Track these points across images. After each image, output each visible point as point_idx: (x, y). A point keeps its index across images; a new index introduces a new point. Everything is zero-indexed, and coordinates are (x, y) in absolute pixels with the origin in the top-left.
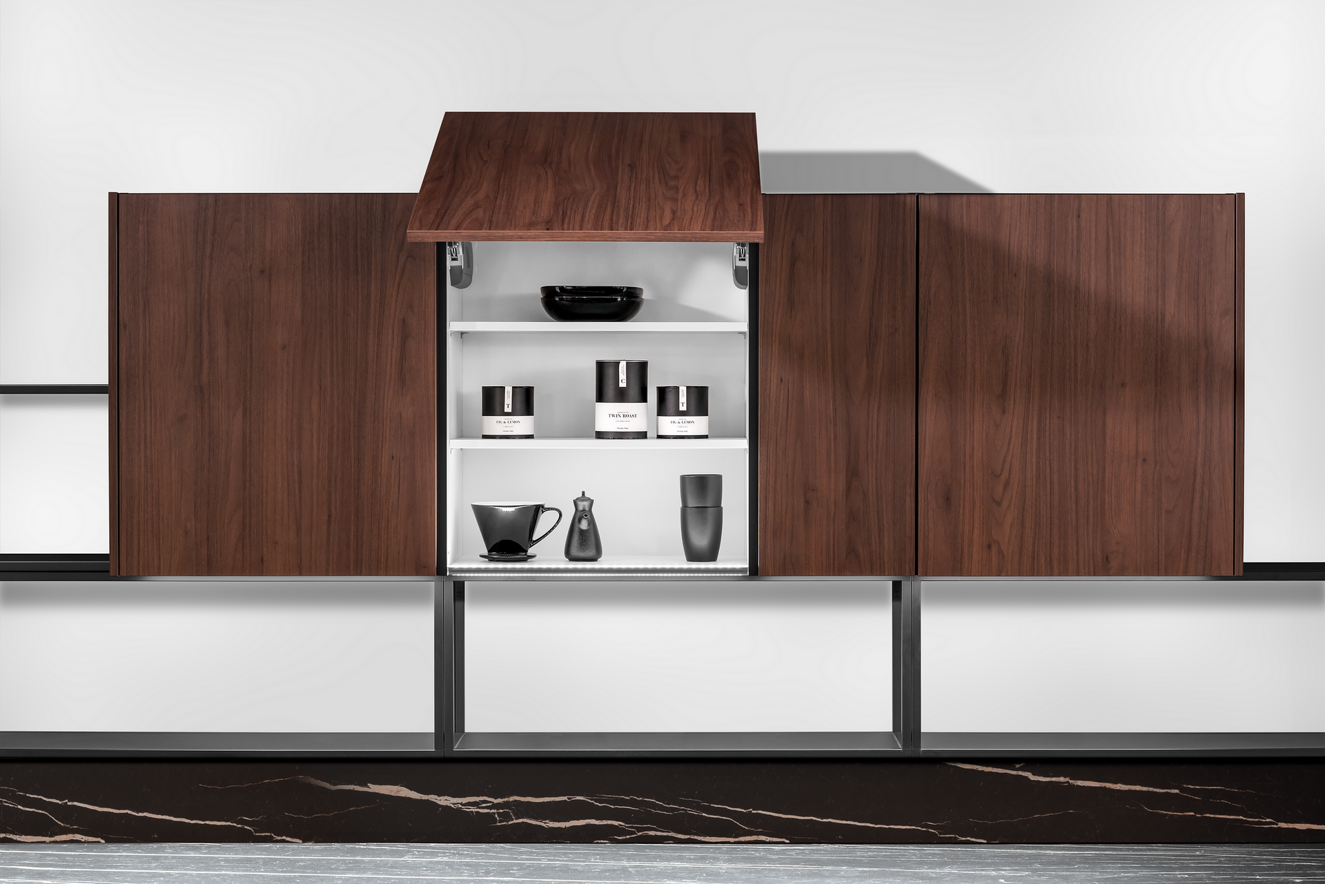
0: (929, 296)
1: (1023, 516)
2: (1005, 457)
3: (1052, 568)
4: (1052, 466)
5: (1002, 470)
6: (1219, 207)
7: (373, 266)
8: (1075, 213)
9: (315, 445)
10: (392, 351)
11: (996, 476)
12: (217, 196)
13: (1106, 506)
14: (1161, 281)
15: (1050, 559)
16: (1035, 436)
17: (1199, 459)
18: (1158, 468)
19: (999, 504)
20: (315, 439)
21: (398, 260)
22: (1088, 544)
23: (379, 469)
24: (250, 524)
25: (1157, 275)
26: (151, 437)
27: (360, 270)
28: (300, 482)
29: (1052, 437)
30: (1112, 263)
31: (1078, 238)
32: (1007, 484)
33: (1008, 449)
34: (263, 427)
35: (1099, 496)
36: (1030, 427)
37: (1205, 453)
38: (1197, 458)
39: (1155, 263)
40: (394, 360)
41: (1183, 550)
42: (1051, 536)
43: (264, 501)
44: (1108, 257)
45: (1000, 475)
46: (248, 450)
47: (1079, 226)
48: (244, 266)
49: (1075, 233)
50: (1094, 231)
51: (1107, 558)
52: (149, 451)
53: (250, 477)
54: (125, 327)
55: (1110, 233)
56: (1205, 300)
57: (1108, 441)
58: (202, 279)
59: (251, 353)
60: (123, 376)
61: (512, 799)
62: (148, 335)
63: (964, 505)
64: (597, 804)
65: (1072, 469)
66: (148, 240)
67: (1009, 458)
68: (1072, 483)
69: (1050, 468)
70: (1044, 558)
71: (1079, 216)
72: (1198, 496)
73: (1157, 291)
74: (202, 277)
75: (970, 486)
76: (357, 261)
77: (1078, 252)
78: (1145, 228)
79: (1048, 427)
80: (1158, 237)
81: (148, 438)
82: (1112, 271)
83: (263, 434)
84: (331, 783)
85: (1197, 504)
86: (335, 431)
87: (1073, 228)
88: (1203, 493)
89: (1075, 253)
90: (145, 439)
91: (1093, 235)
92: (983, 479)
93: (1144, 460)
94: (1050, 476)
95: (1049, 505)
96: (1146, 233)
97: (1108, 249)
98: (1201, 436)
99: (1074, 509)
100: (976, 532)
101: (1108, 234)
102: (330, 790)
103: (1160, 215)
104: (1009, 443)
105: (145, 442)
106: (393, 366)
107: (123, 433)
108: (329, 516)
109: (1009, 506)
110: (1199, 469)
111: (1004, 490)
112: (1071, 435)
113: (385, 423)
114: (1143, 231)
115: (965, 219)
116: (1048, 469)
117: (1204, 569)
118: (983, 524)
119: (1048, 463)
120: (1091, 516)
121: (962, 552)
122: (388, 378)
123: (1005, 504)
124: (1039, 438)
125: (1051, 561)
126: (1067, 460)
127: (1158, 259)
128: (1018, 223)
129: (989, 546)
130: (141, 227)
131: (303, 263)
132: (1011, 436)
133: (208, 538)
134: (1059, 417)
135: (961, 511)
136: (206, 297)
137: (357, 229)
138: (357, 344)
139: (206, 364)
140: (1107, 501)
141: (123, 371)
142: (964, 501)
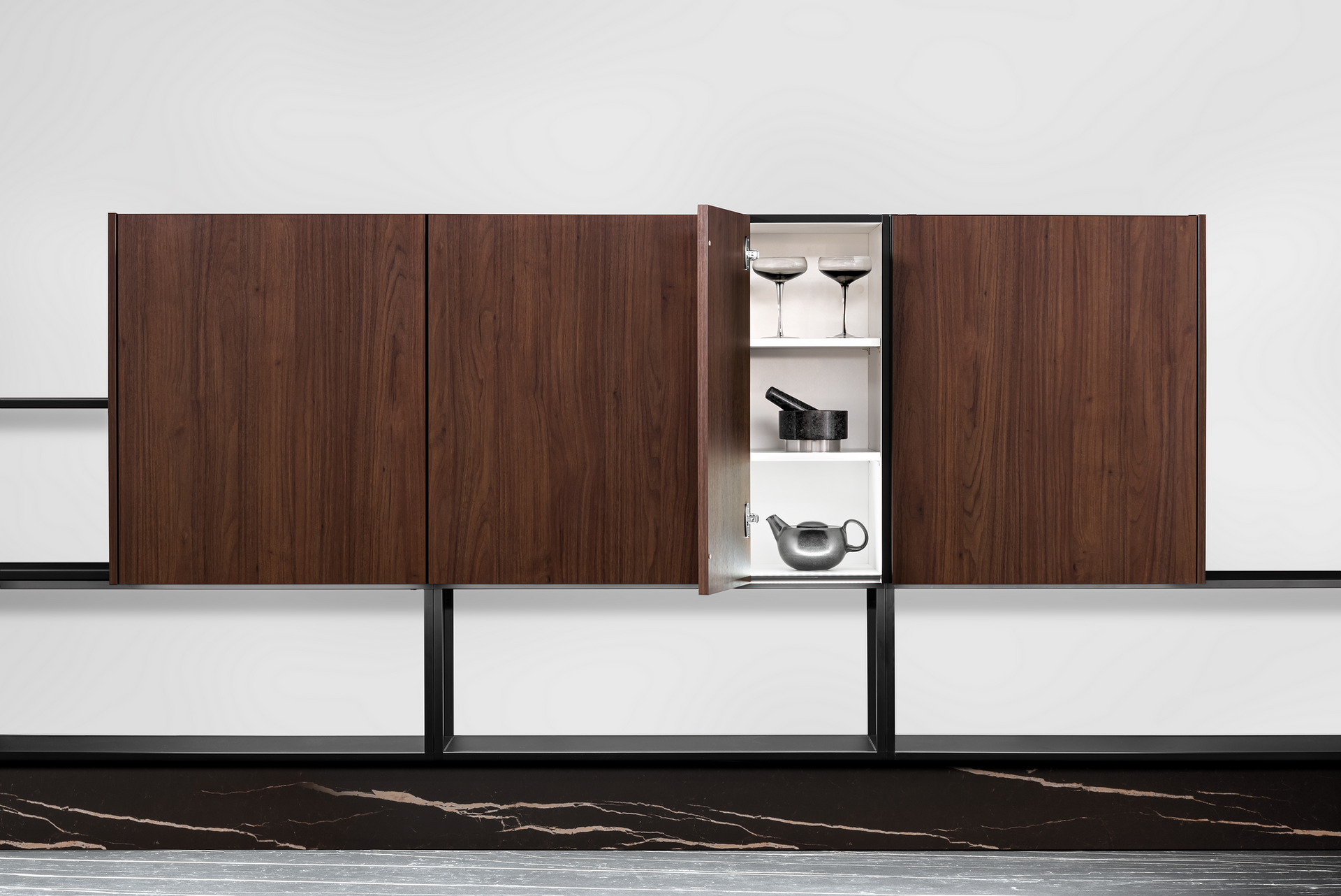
0: (902, 314)
1: (993, 526)
2: (976, 469)
3: (1021, 577)
4: (1021, 478)
5: (973, 481)
6: (1181, 228)
7: (364, 284)
8: (1043, 233)
9: (308, 457)
10: (383, 366)
11: (967, 487)
12: (213, 217)
13: (1074, 516)
14: (1126, 300)
15: (1020, 566)
16: (1005, 449)
17: (1163, 471)
18: (1123, 480)
19: (970, 514)
20: (308, 452)
21: (388, 279)
22: (1056, 553)
23: (371, 481)
24: (245, 534)
25: (1123, 294)
26: (149, 450)
27: (351, 288)
28: (294, 494)
29: (1021, 449)
30: (1079, 281)
31: (1046, 257)
32: (977, 495)
33: (979, 462)
34: (258, 441)
35: (1067, 507)
36: (999, 440)
37: (1169, 465)
38: (1161, 470)
39: (1120, 282)
40: (385, 375)
41: (1147, 559)
42: (1020, 545)
43: (260, 511)
44: (1075, 276)
45: (971, 486)
46: (243, 462)
47: (1047, 246)
48: (239, 285)
49: (1043, 253)
50: (1061, 251)
51: (1074, 567)
52: (147, 464)
53: (246, 488)
54: (124, 343)
55: (1077, 253)
56: (1168, 317)
57: (1075, 454)
58: (198, 297)
59: (247, 368)
60: (122, 391)
61: (518, 805)
62: (146, 352)
63: (936, 515)
64: (604, 810)
65: (1041, 481)
66: (146, 259)
67: (980, 469)
68: (1041, 494)
69: (1020, 480)
70: (1013, 567)
71: (1047, 237)
72: (1162, 506)
73: (1123, 309)
74: (198, 294)
75: (942, 497)
76: (349, 280)
77: (1046, 271)
78: (1111, 247)
79: (1017, 440)
80: (1123, 256)
81: (147, 451)
82: (1079, 290)
83: (258, 447)
84: (334, 789)
85: (1161, 514)
86: (328, 444)
87: (1041, 247)
88: (1167, 503)
89: (1043, 272)
90: (144, 452)
91: (1061, 255)
92: (955, 491)
93: (1110, 472)
94: (1020, 488)
95: (1018, 515)
96: (1111, 253)
97: (1075, 269)
98: (1164, 449)
99: (1042, 519)
100: (948, 541)
101: (1074, 253)
102: (334, 796)
103: (1125, 236)
104: (980, 456)
105: (144, 455)
106: (384, 381)
107: (122, 445)
108: (322, 527)
109: (980, 516)
110: (1163, 481)
111: (975, 500)
112: (1039, 448)
113: (376, 436)
114: (1109, 252)
115: (937, 239)
116: (1017, 481)
117: (1168, 577)
118: (955, 533)
119: (1017, 475)
120: (1059, 527)
121: (935, 560)
122: (379, 392)
123: (976, 514)
124: (1008, 451)
125: (1020, 569)
126: (1035, 472)
127: (1123, 279)
128: (988, 243)
129: (961, 555)
130: (139, 246)
131: (297, 281)
132: (981, 449)
133: (205, 548)
134: (1028, 431)
135: (934, 521)
136: (203, 314)
137: (349, 248)
138: (349, 359)
139: (202, 380)
140: (1074, 511)
141: (121, 386)
142: (937, 512)
